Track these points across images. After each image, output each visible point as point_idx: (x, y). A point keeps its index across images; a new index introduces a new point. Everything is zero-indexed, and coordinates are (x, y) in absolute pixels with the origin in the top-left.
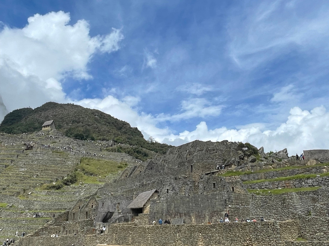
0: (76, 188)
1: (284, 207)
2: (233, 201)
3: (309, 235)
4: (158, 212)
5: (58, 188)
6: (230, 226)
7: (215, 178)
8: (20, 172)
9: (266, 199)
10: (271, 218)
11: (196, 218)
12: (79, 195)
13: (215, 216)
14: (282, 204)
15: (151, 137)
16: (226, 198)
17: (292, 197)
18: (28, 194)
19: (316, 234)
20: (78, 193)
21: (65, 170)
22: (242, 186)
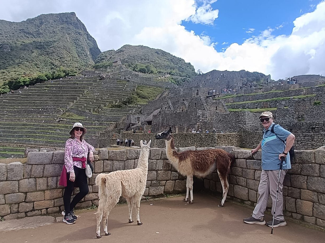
0: (131, 107)
1: (237, 122)
2: (208, 117)
3: (248, 145)
4: (156, 125)
5: (119, 106)
6: (186, 135)
7: (196, 99)
8: (95, 95)
9: (225, 116)
10: (227, 131)
11: (178, 130)
12: (132, 112)
13: (190, 128)
14: (236, 120)
15: (199, 70)
16: (199, 115)
17: (244, 114)
18: (99, 111)
19: (254, 145)
20: (131, 111)
21: (124, 94)
22: (223, 106)
